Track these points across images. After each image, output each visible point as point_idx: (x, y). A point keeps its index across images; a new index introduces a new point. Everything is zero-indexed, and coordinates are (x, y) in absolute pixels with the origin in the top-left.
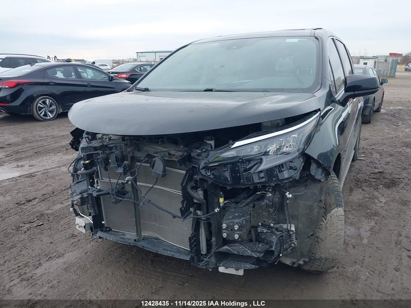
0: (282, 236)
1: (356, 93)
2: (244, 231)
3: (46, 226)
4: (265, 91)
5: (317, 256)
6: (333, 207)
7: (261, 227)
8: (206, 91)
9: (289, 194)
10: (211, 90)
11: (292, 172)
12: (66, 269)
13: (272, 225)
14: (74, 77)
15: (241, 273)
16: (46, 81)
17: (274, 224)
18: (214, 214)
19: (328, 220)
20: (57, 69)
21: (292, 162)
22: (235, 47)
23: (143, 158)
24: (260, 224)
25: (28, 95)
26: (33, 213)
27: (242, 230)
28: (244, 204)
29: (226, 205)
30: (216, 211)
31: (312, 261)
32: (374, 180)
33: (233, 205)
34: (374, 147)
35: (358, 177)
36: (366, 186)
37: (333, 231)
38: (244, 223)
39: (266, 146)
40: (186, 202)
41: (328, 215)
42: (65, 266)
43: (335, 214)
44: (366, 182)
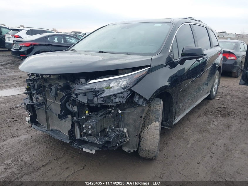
0: (119, 134)
1: (188, 57)
2: (95, 129)
3: (19, 121)
4: (127, 54)
5: (144, 149)
6: (153, 121)
7: (108, 129)
8: (100, 52)
9: (120, 111)
10: (102, 52)
11: (121, 99)
12: (17, 143)
13: (113, 128)
14: (63, 42)
15: (93, 152)
16: (46, 43)
17: (114, 127)
18: (81, 119)
19: (149, 128)
20: (55, 37)
21: (122, 94)
22: (126, 28)
23: (47, 87)
24: (108, 127)
25: (36, 51)
26: (16, 114)
27: (93, 129)
28: (99, 115)
29: (91, 115)
30: (83, 118)
31: (141, 151)
32: (217, 112)
33: (94, 116)
34: (229, 92)
35: (209, 109)
36: (210, 115)
37: (152, 135)
38: (95, 125)
39: (110, 83)
40: (63, 111)
41: (150, 126)
42: (18, 142)
43: (154, 125)
44: (211, 113)
